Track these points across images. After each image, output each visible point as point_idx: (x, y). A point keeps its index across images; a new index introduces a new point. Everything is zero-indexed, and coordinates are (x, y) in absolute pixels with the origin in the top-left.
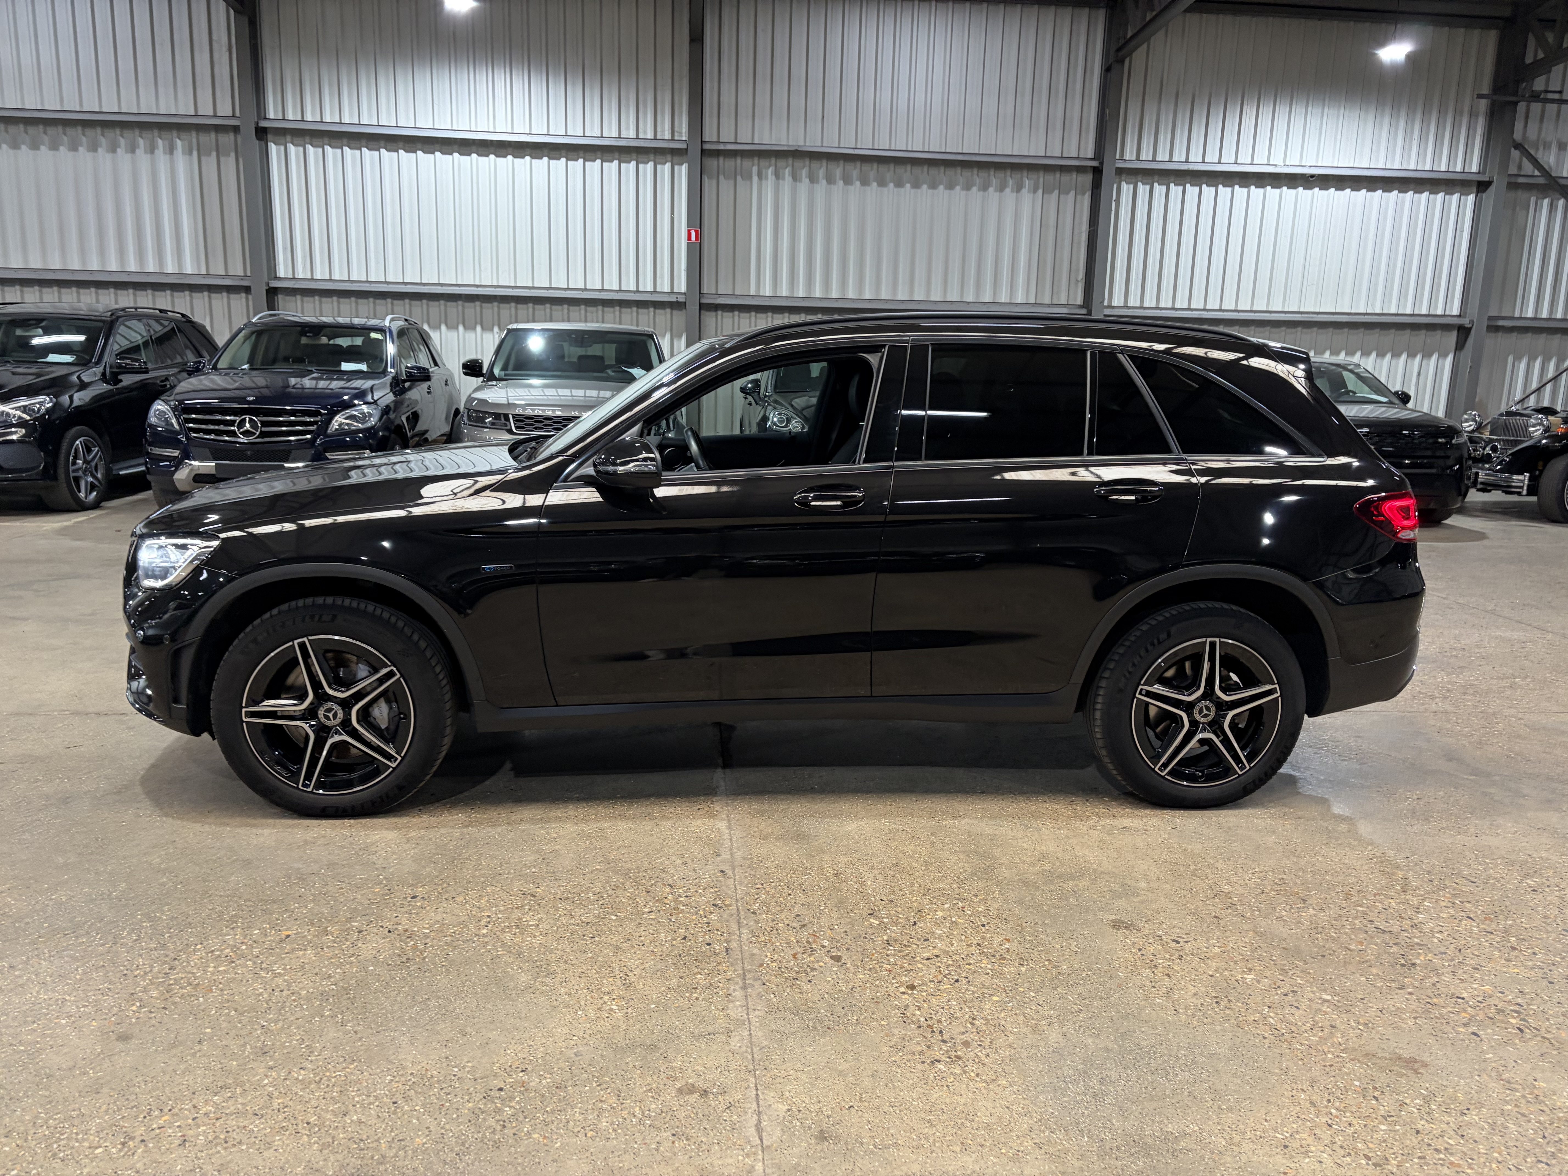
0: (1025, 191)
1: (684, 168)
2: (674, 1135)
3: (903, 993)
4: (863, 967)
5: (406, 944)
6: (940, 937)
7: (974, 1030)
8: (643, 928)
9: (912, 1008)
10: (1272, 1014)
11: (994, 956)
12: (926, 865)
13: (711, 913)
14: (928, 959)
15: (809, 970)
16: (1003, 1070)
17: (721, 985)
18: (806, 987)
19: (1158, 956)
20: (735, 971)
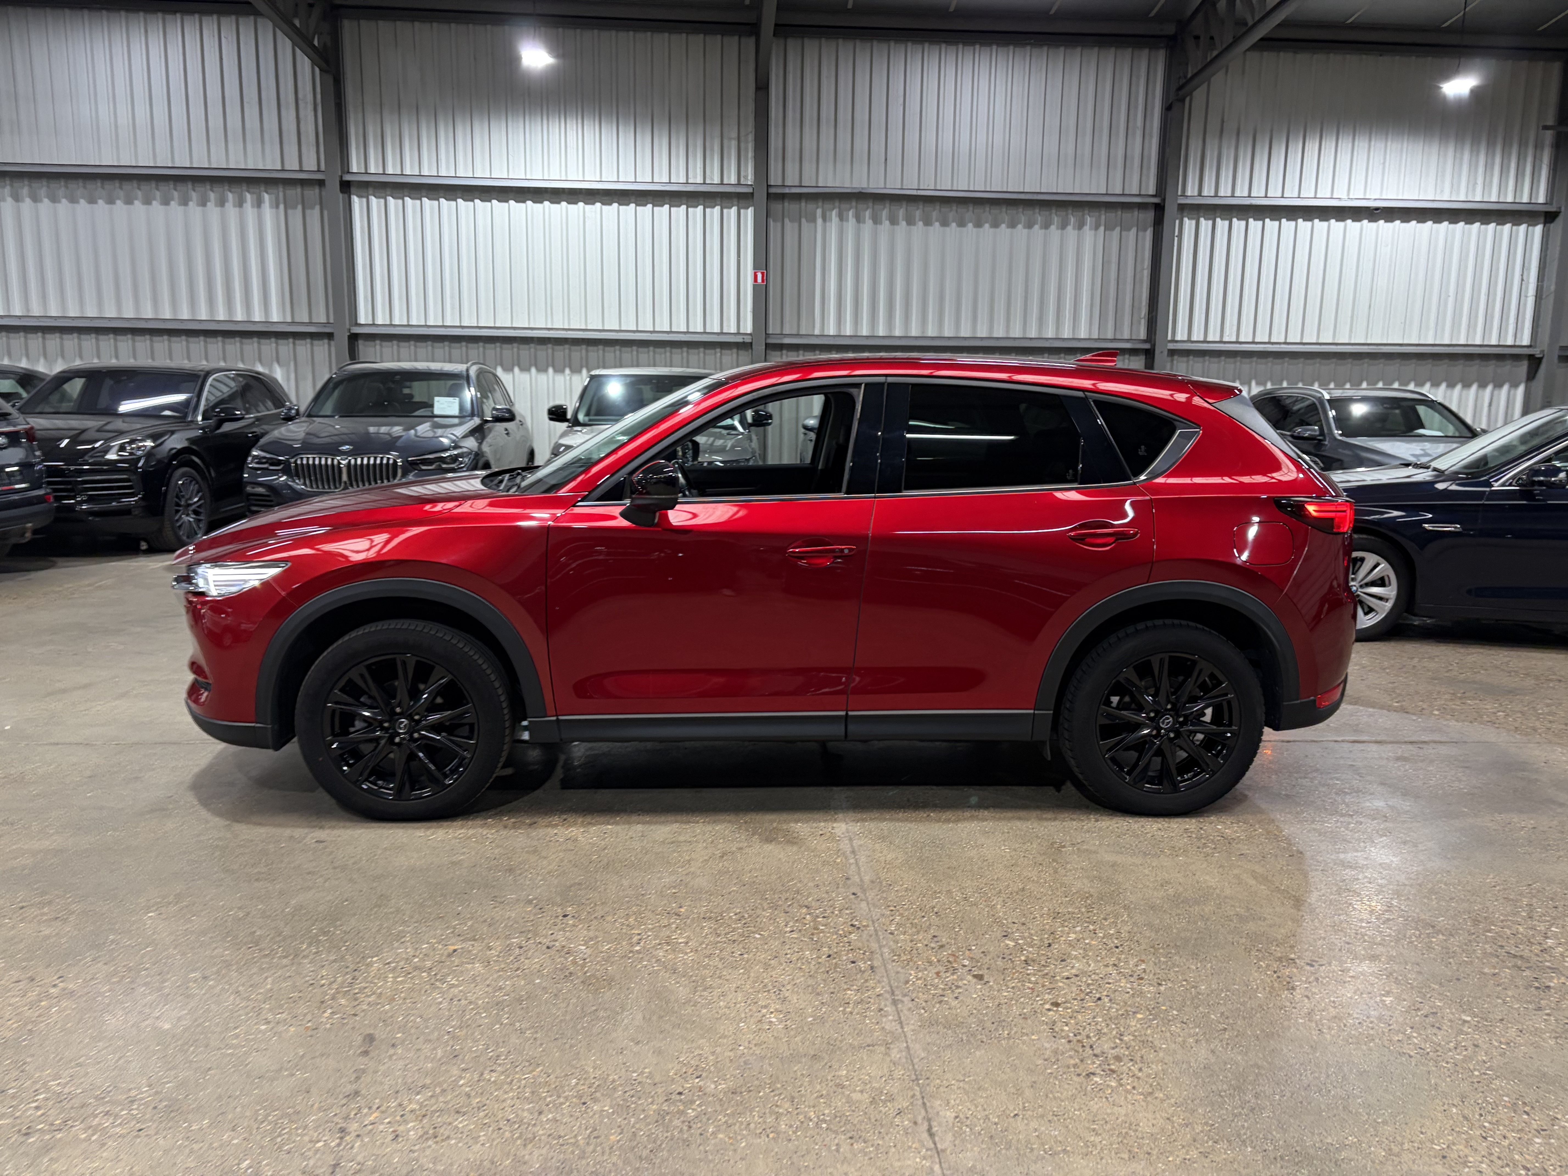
0: (1087, 228)
1: (750, 211)
2: (851, 1138)
3: (1049, 1010)
4: (1006, 985)
5: (566, 959)
6: (1076, 958)
7: (1123, 1045)
8: (787, 947)
9: (1059, 1024)
10: (1415, 1035)
11: (1131, 976)
12: (1052, 891)
13: (850, 933)
14: (1068, 978)
15: (954, 988)
16: (1158, 1084)
17: (872, 1001)
18: (954, 1003)
19: (1294, 979)
20: (883, 987)
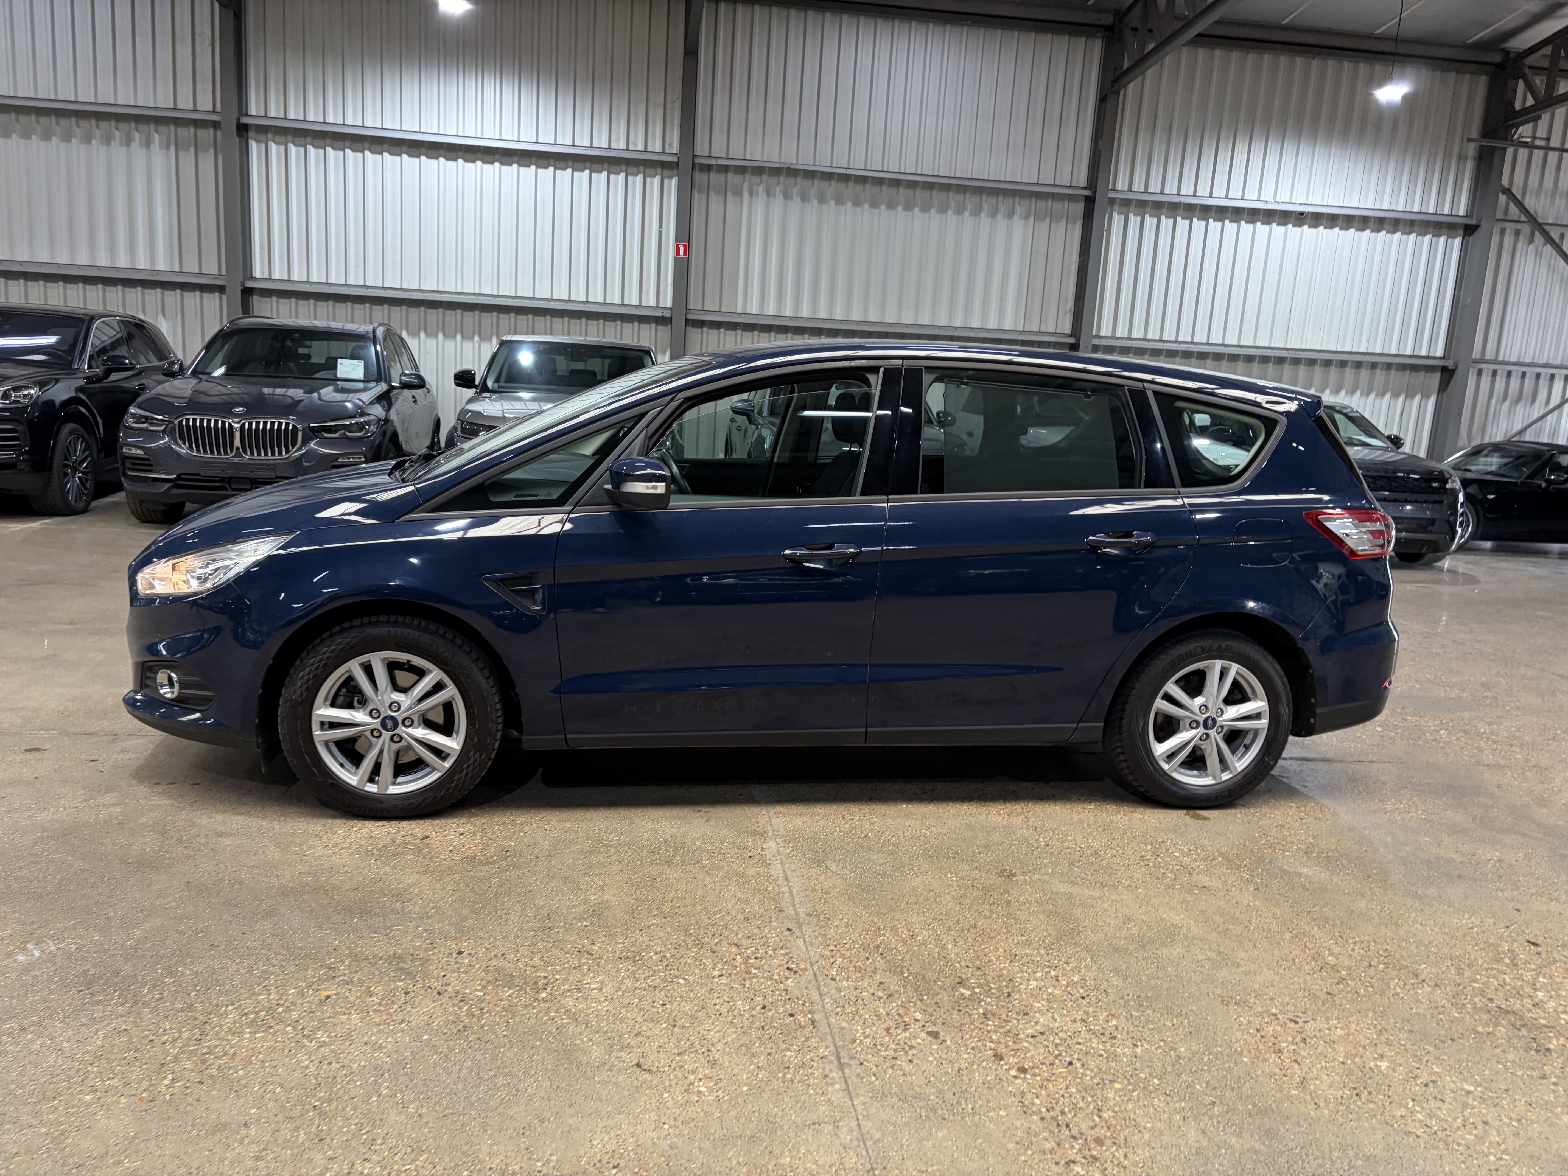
0: (1016, 217)
1: (674, 181)
3: (1016, 1077)
4: (965, 1045)
5: (460, 1008)
6: (1039, 1011)
7: (1103, 1124)
8: (716, 995)
9: (1029, 1096)
10: (1418, 1109)
11: (1103, 1034)
12: (1007, 927)
13: (787, 978)
14: (1033, 1037)
15: (907, 1048)
17: (815, 1065)
18: (908, 1068)
19: (1280, 1039)
20: (827, 1047)
